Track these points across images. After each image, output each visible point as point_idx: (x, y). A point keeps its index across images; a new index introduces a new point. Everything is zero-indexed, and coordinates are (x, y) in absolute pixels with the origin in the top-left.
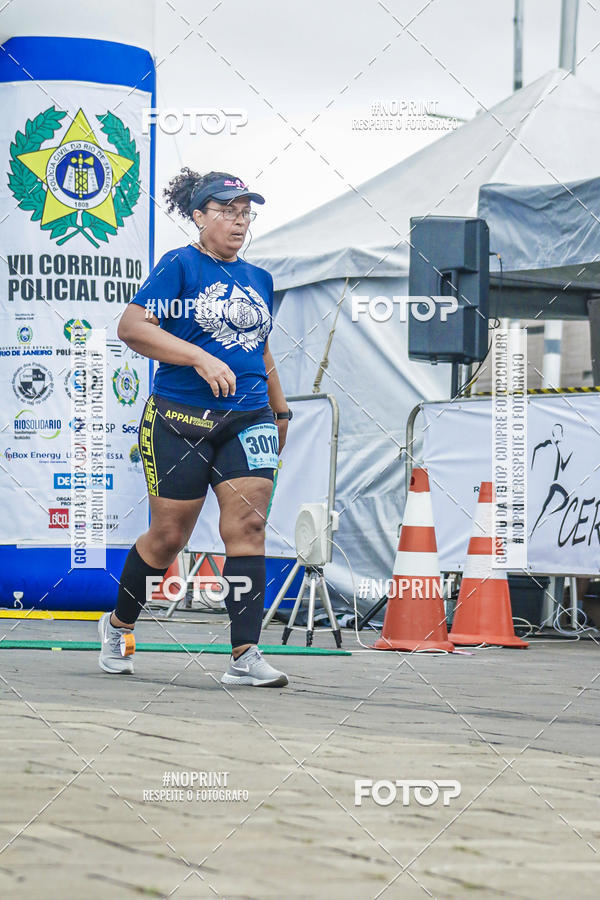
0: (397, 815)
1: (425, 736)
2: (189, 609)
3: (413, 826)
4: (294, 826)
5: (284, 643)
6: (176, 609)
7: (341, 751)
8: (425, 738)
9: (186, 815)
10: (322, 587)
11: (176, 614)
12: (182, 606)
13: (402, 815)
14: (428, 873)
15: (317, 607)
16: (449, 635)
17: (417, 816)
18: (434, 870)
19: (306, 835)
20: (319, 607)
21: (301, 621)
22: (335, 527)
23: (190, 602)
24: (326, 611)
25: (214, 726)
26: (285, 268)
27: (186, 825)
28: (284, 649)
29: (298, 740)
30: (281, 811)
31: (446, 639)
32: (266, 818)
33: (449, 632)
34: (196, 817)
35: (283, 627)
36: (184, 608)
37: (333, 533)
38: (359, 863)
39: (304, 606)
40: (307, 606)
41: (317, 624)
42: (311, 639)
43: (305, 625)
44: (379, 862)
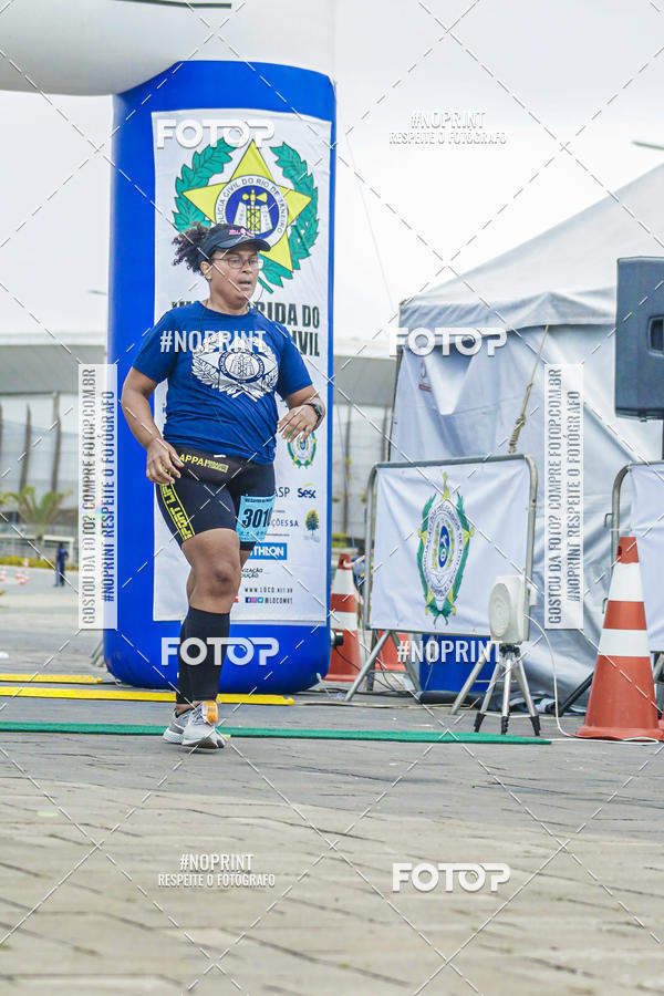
0: (604, 923)
1: (634, 834)
2: (370, 692)
3: (624, 935)
4: (491, 934)
5: (477, 730)
6: (356, 692)
7: (541, 851)
8: (633, 836)
9: (371, 921)
10: (518, 668)
11: (356, 697)
12: (363, 688)
13: (610, 923)
14: (641, 988)
15: (512, 691)
16: (660, 722)
17: (628, 924)
18: (648, 984)
19: (506, 945)
20: (515, 690)
21: (495, 706)
22: (533, 601)
23: (372, 685)
24: (522, 695)
25: (401, 822)
26: (479, 314)
27: (371, 932)
28: (477, 737)
29: (493, 838)
30: (477, 917)
31: (656, 726)
32: (460, 925)
33: (660, 718)
34: (382, 923)
35: (475, 712)
36: (365, 691)
37: (531, 608)
38: (564, 976)
39: (499, 689)
40: (502, 690)
41: (513, 709)
42: (507, 725)
43: (500, 710)
44: (586, 974)
